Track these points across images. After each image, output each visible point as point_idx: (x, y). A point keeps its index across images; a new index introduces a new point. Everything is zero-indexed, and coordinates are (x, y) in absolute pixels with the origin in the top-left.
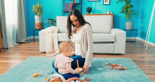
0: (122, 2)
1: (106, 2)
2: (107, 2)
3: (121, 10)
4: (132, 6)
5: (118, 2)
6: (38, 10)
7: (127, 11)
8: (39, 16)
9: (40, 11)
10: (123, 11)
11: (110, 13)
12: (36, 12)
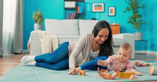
0: (129, 12)
1: (111, 13)
2: (113, 13)
3: (128, 21)
4: (140, 16)
5: (125, 12)
6: (39, 18)
7: (135, 21)
8: (39, 24)
9: (40, 19)
10: (131, 22)
11: (115, 24)
12: (36, 20)
